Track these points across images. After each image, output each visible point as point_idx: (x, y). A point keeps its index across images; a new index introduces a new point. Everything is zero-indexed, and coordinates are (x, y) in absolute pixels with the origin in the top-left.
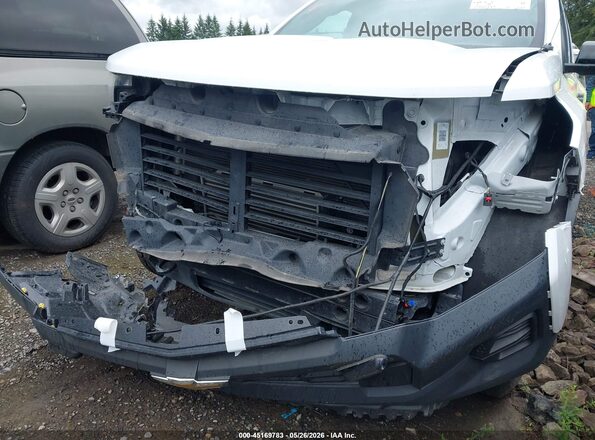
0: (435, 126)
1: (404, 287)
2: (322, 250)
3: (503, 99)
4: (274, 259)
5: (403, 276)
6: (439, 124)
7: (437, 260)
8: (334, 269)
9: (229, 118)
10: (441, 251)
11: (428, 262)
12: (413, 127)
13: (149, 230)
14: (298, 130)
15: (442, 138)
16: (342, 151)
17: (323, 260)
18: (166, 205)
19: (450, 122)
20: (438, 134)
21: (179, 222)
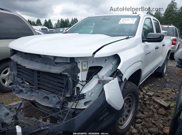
0: (82, 63)
1: (76, 107)
2: (54, 96)
3: (94, 57)
4: (43, 98)
5: (75, 104)
6: (83, 63)
7: (84, 99)
8: (56, 102)
9: (32, 60)
10: (85, 97)
11: (81, 100)
12: (76, 63)
13: (17, 89)
14: (46, 64)
15: (85, 66)
16: (54, 70)
17: (54, 99)
18: (21, 82)
19: (87, 62)
20: (83, 65)
21: (24, 87)
